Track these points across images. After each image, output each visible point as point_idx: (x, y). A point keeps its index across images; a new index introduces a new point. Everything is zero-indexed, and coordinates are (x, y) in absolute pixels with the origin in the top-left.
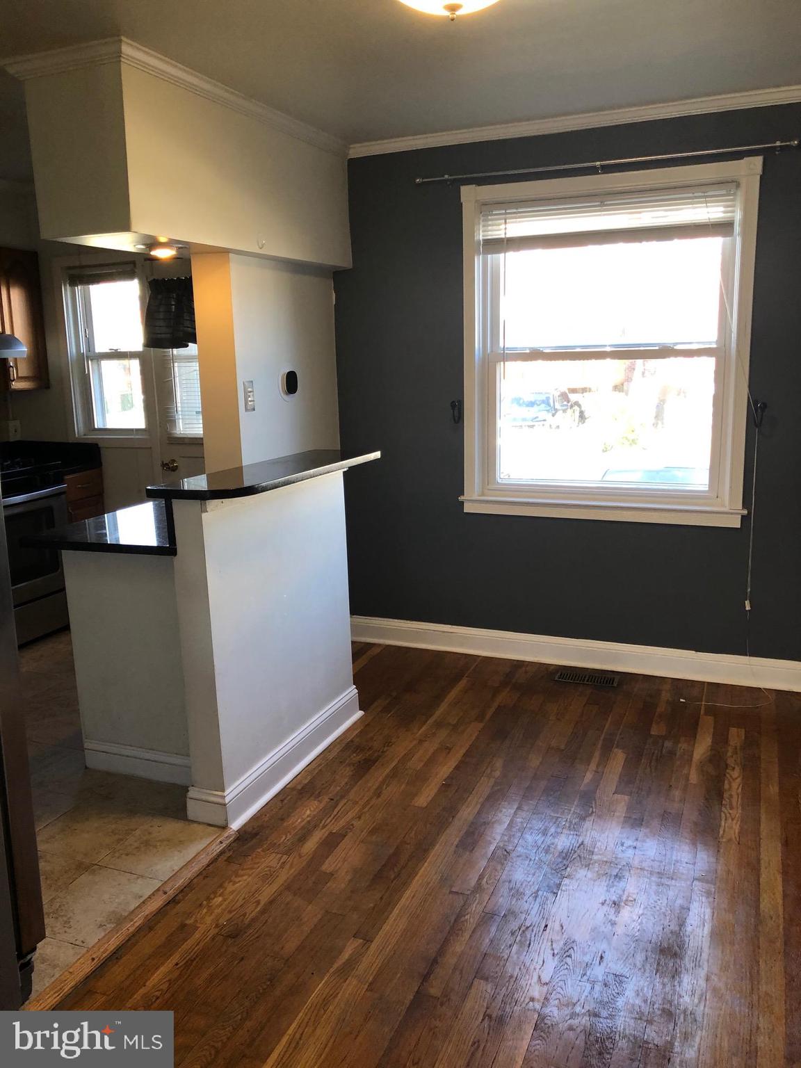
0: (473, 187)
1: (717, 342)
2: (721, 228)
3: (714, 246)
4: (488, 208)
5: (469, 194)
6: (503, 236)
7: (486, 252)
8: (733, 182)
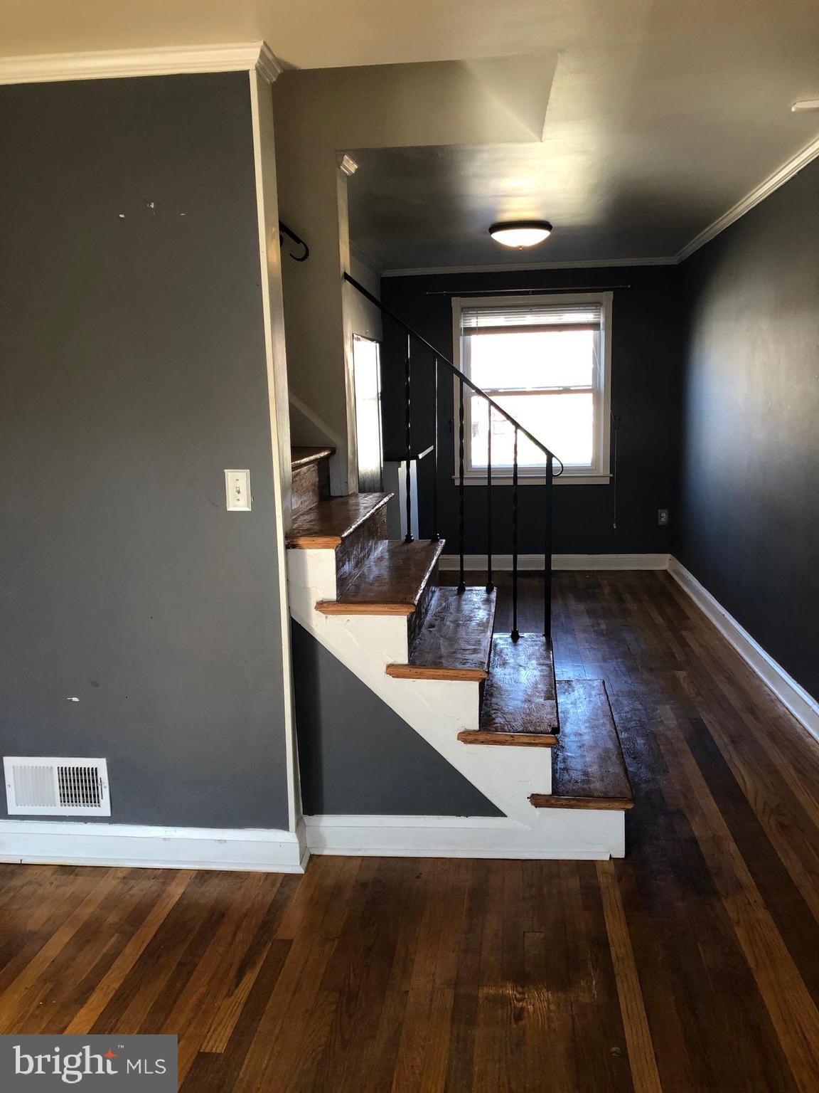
0: (458, 298)
1: (592, 386)
2: (595, 326)
3: (589, 335)
4: (467, 310)
5: (456, 302)
6: (475, 326)
7: (465, 335)
8: (599, 303)
